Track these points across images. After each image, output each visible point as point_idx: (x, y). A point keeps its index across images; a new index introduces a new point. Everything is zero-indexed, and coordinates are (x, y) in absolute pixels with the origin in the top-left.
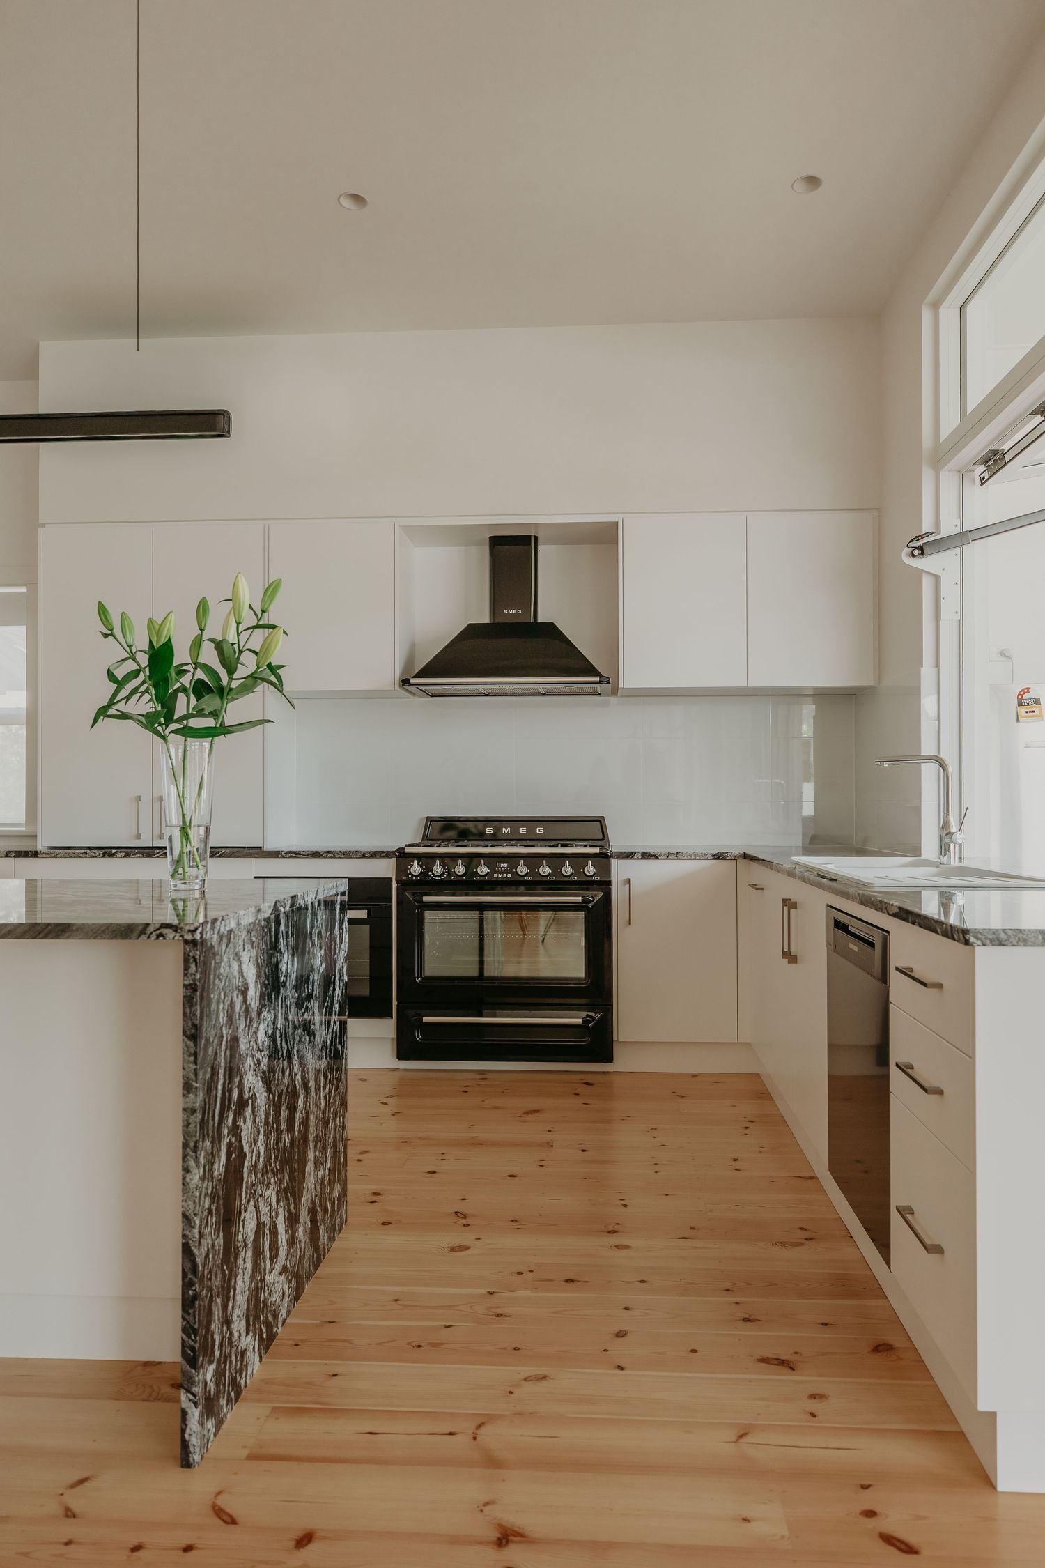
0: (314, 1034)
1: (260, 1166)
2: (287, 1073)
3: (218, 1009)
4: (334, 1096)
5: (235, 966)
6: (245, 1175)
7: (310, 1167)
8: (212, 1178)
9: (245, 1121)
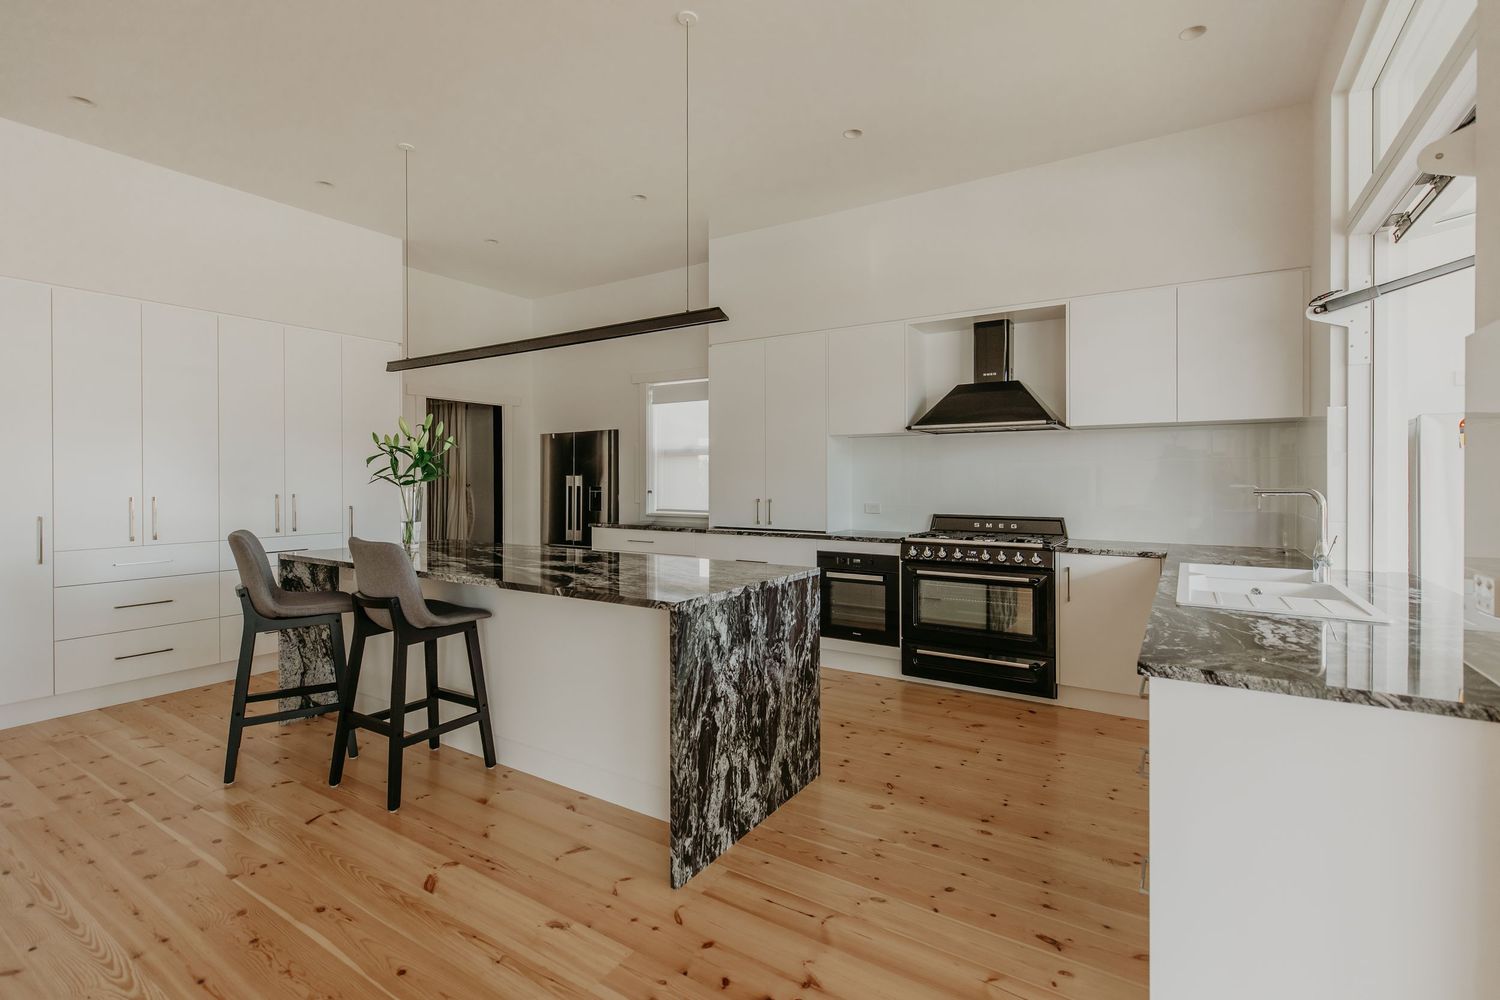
0: (785, 662)
1: (733, 734)
2: (757, 684)
3: (693, 649)
4: (806, 699)
5: (708, 625)
6: (719, 739)
7: (781, 739)
8: (689, 738)
9: (718, 710)
